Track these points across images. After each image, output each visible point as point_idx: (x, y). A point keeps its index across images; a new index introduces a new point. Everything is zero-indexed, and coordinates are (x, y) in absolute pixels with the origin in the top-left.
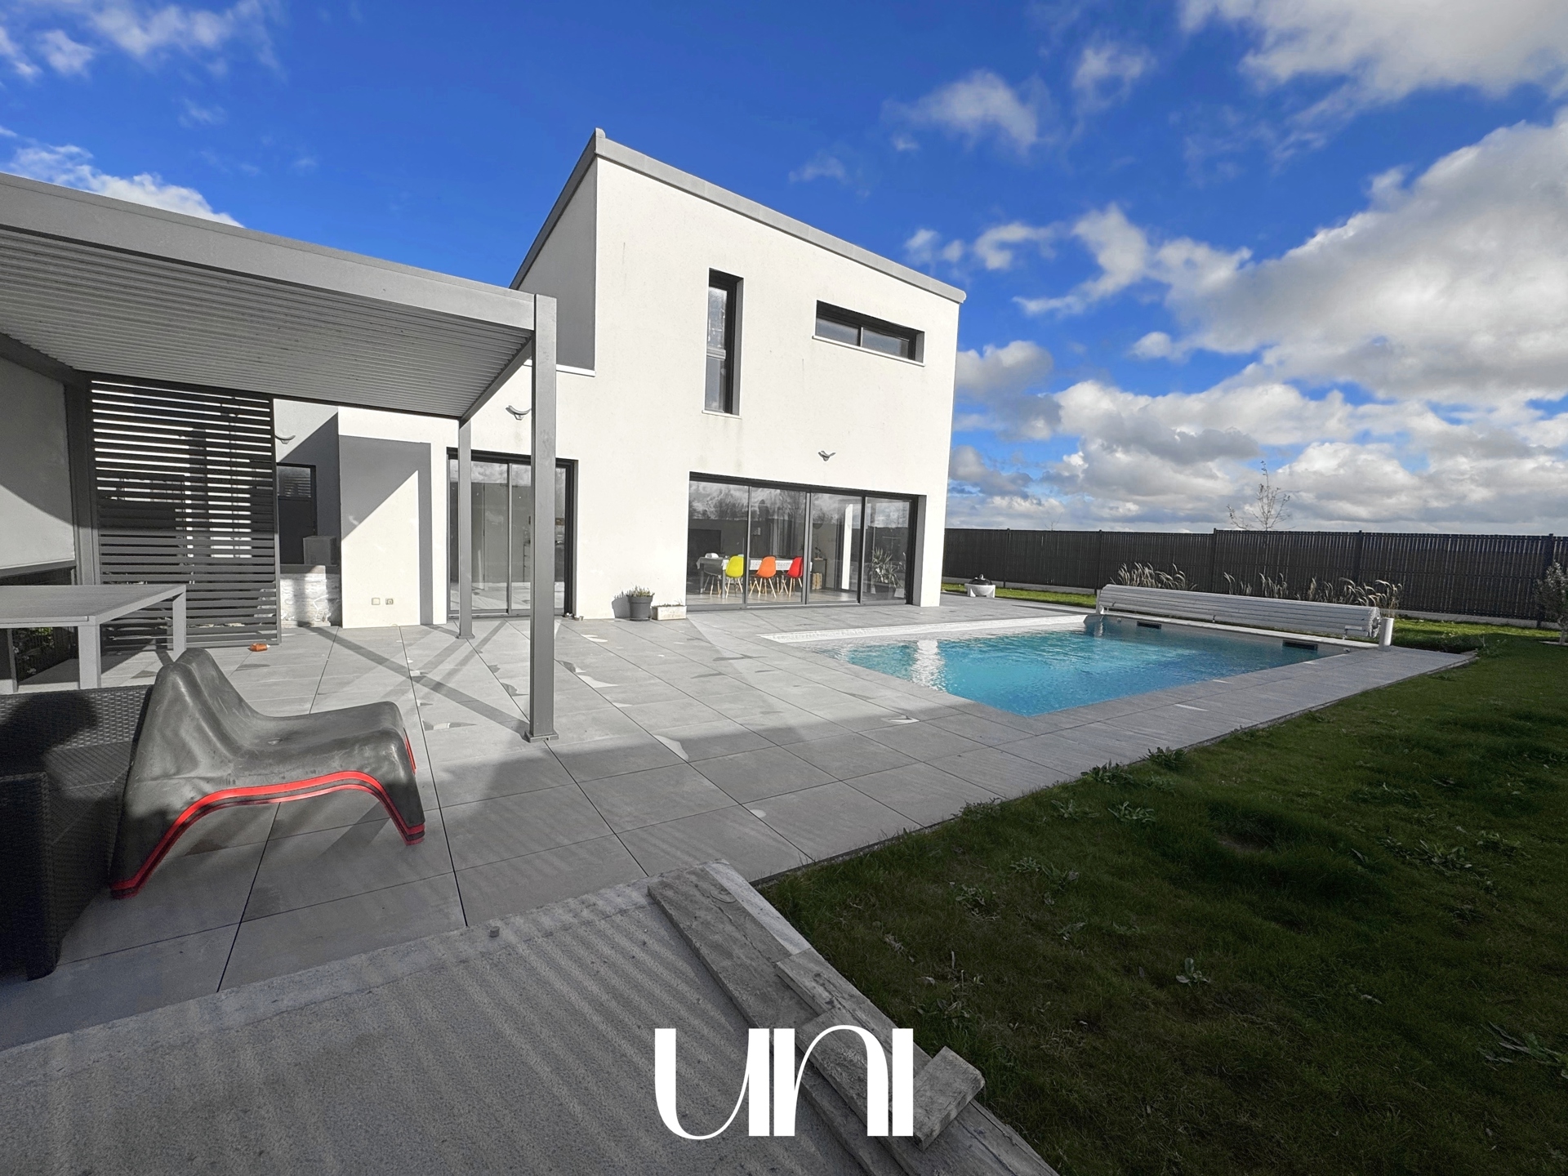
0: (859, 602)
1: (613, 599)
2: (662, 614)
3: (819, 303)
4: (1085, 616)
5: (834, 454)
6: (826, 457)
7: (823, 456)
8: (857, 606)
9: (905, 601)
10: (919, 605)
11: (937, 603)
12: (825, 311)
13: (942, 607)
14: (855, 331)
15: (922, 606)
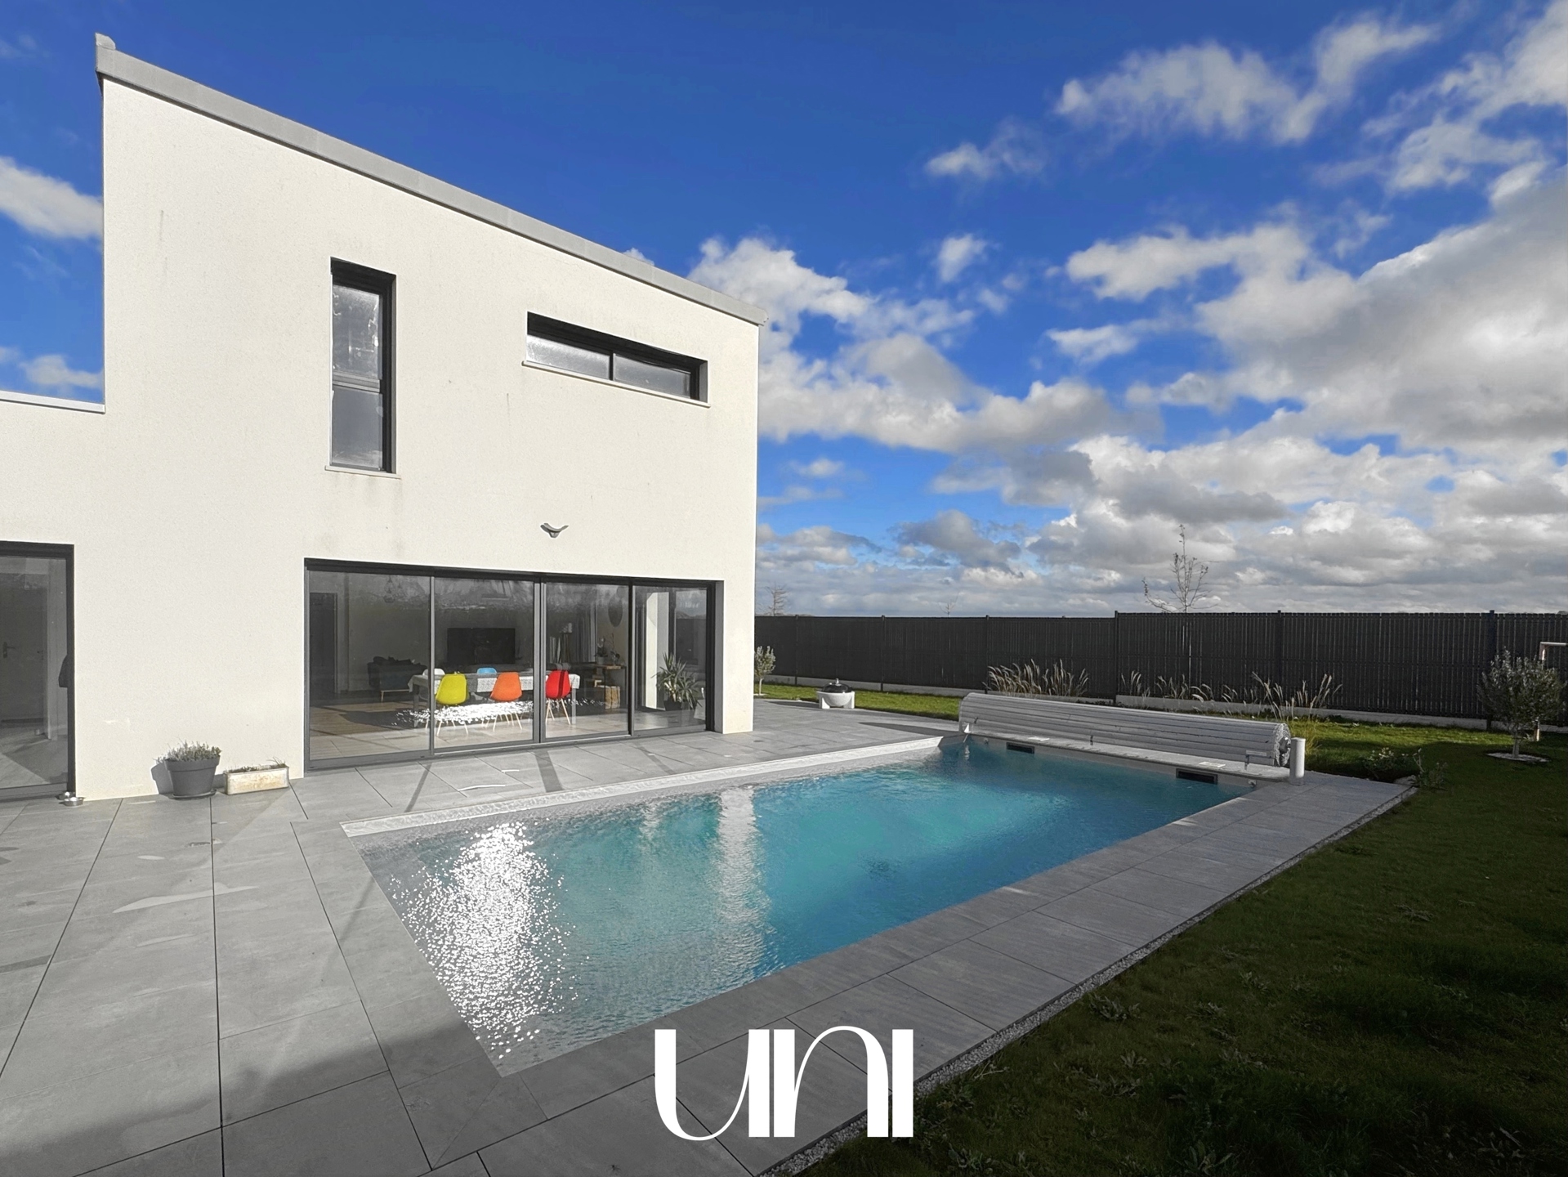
0: (630, 733)
1: (155, 764)
2: (237, 783)
3: (530, 315)
4: (939, 739)
5: (566, 527)
6: (553, 532)
7: (550, 531)
8: (626, 739)
9: (704, 726)
10: (722, 733)
11: (748, 726)
12: (540, 326)
13: (757, 733)
14: (605, 359)
15: (724, 733)
